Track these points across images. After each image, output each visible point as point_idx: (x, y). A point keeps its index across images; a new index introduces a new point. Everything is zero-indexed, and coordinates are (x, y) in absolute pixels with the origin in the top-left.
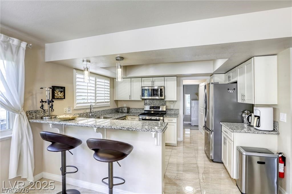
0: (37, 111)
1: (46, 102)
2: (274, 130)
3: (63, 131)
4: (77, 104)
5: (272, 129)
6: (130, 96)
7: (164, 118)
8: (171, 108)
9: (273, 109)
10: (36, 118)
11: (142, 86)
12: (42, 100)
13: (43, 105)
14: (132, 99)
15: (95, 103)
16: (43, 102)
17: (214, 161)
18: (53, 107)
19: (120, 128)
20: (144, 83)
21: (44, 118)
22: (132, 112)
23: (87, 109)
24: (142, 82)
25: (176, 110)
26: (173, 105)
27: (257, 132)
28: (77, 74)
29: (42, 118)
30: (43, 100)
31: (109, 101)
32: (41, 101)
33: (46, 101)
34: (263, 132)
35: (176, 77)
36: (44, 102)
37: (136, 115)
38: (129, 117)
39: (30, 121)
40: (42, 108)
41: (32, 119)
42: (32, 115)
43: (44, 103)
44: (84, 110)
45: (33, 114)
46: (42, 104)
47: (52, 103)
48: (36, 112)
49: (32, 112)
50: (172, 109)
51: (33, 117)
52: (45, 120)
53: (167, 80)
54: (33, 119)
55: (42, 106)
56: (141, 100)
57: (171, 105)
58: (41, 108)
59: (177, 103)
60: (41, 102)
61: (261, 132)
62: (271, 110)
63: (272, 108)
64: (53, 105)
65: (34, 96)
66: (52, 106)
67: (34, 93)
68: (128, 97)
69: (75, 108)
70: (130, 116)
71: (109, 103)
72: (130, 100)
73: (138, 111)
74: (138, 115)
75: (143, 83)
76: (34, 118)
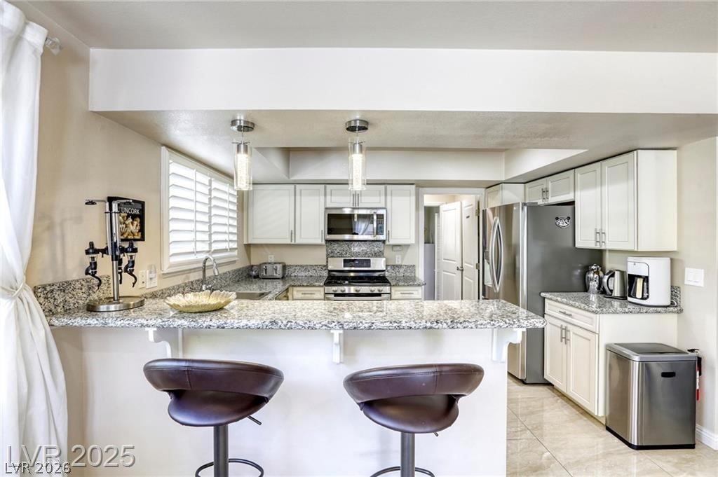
0: (69, 283)
1: (104, 251)
2: (672, 304)
3: (178, 350)
4: (171, 256)
5: (669, 303)
6: (293, 234)
7: (392, 288)
8: (397, 263)
9: (670, 261)
10: (67, 312)
11: (328, 206)
12: (91, 244)
13: (95, 263)
14: (298, 241)
15: (209, 251)
16: (96, 251)
17: (527, 382)
18: (135, 268)
19: (429, 325)
20: (333, 197)
21: (103, 308)
22: (293, 275)
23: (190, 271)
24: (325, 195)
25: (408, 267)
26: (400, 256)
27: (645, 311)
28: (171, 161)
29: (92, 309)
30: (97, 246)
31: (235, 246)
32: (88, 247)
33: (107, 248)
34: (656, 309)
35: (414, 186)
36: (101, 254)
37: (317, 284)
38: (295, 288)
39: (56, 322)
40: (93, 275)
41: (53, 314)
42: (52, 301)
43: (98, 257)
44: (184, 276)
45: (56, 296)
46: (93, 258)
47: (131, 257)
48: (65, 287)
49: (52, 291)
50: (400, 266)
51: (56, 306)
52: (106, 315)
53: (393, 192)
54: (57, 313)
55: (94, 265)
56: (324, 243)
57: (397, 256)
58: (87, 273)
59: (410, 250)
60: (87, 252)
61: (651, 309)
62: (665, 261)
63: (669, 259)
64: (133, 262)
65: (58, 231)
66: (130, 265)
67: (57, 219)
68: (288, 236)
69: (166, 270)
70: (299, 286)
71: (236, 253)
72: (293, 242)
73: (310, 274)
74: (322, 284)
75: (328, 197)
76: (59, 310)
